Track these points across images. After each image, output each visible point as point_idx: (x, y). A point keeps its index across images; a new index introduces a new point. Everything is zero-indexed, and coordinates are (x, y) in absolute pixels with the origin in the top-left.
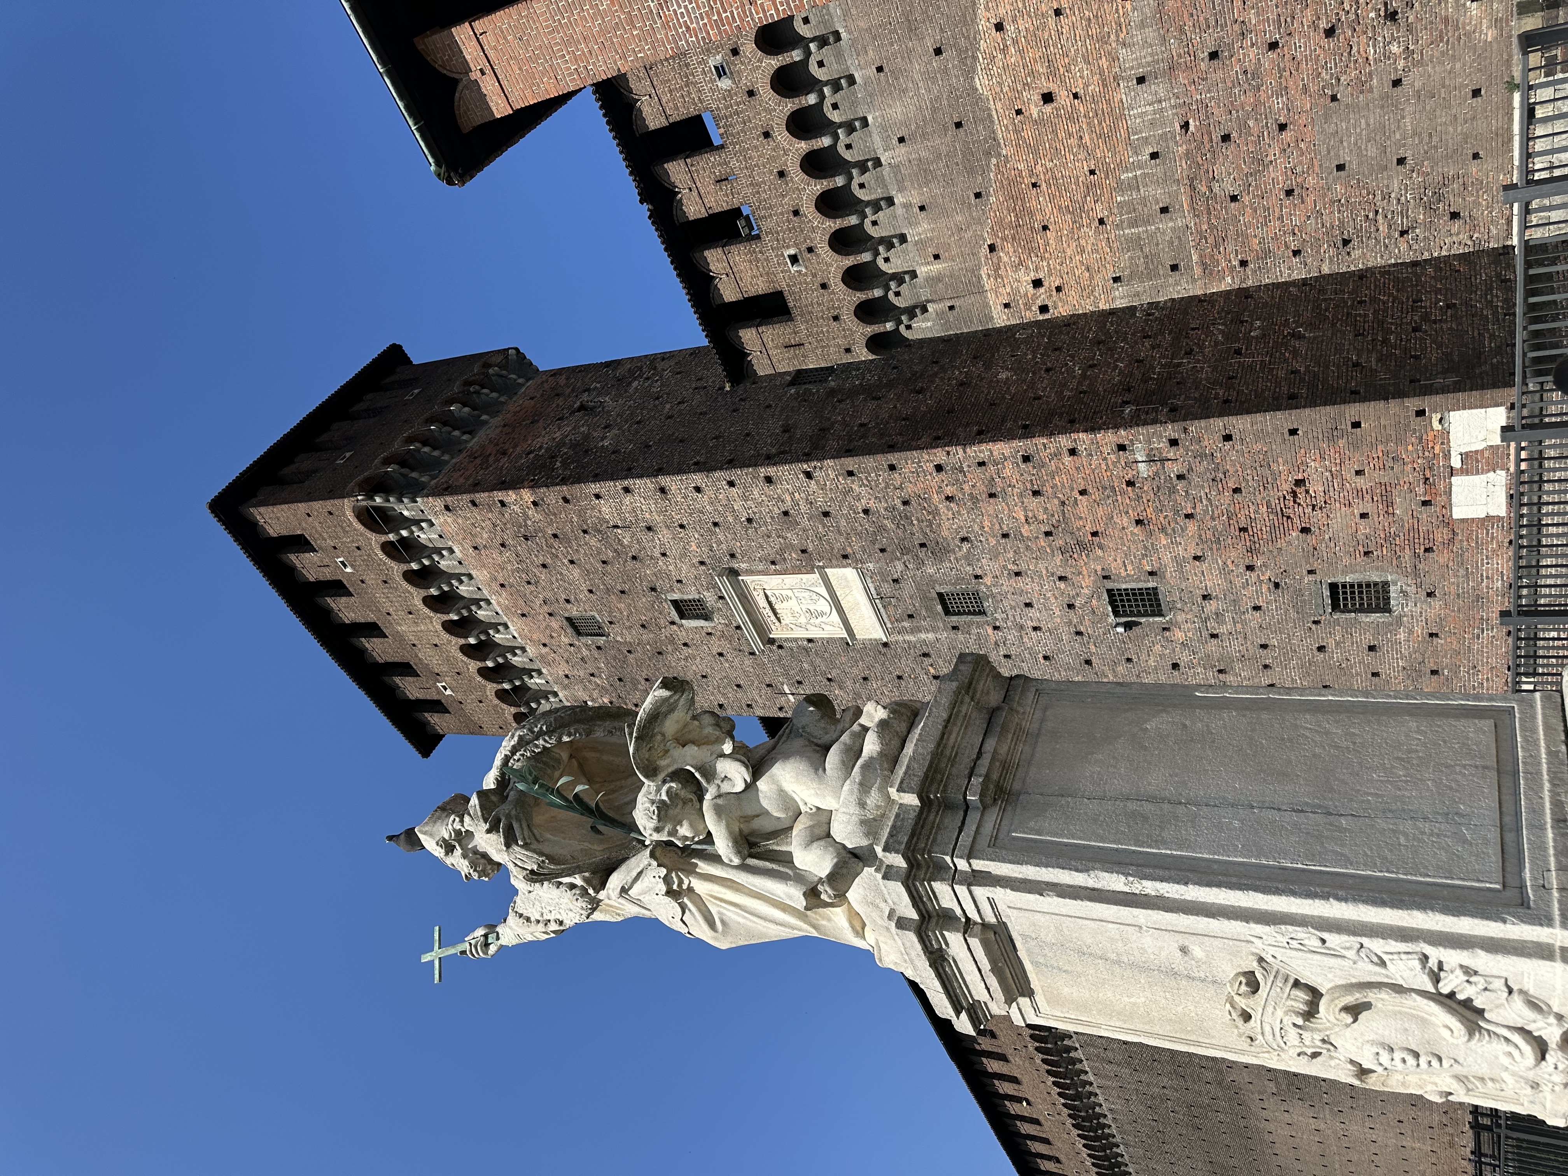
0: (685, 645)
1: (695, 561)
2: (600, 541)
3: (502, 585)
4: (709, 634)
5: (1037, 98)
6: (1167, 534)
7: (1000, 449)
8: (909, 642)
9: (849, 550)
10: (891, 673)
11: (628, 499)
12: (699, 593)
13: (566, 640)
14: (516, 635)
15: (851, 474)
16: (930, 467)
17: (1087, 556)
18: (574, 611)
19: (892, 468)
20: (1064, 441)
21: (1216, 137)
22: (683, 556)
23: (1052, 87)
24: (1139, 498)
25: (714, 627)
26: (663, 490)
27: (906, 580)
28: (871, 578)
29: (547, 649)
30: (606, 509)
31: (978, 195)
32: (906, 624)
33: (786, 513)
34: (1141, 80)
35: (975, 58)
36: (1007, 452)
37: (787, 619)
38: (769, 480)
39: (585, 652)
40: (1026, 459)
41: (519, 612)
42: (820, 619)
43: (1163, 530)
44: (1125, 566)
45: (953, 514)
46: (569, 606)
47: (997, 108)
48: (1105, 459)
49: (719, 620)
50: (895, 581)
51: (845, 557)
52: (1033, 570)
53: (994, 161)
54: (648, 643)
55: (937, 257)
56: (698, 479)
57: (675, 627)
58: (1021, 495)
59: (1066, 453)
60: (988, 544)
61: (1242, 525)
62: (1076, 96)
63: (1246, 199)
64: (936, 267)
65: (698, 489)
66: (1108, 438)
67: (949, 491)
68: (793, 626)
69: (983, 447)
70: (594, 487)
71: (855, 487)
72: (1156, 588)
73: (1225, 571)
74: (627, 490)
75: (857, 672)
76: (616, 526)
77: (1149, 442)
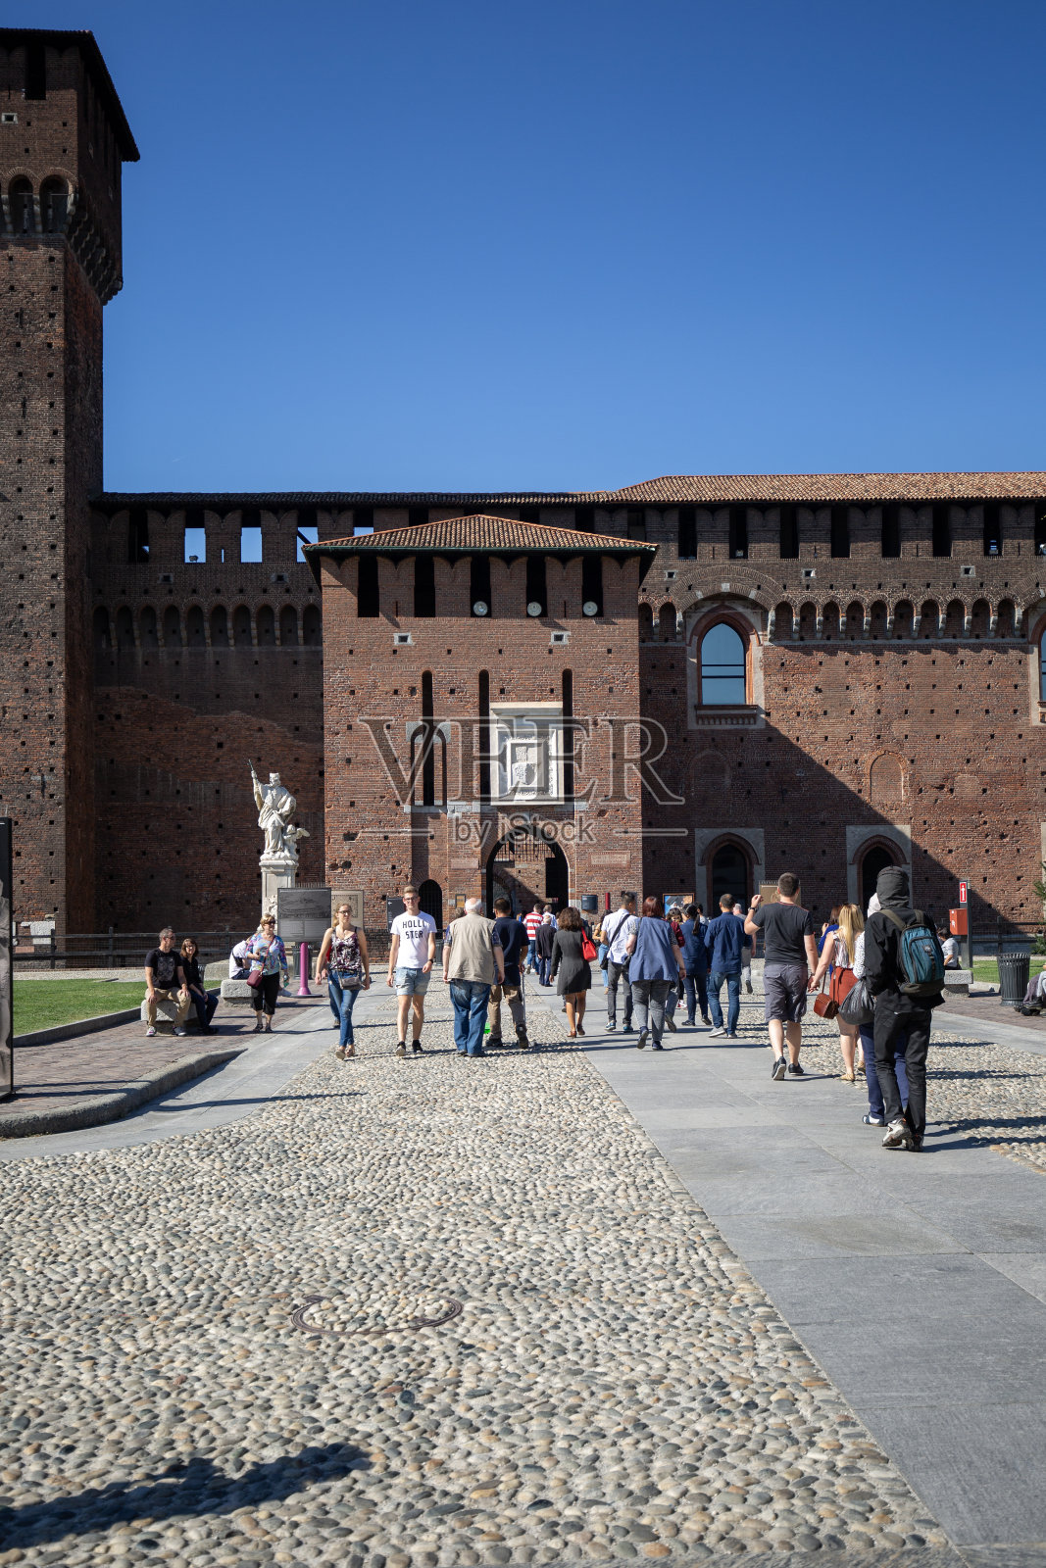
2: (11, 383)
5: (222, 739)
7: (60, 703)
11: (47, 429)
15: (53, 606)
16: (52, 658)
19: (54, 635)
20: (61, 740)
21: (181, 822)
23: (225, 749)
26: (52, 462)
30: (41, 405)
31: (177, 697)
33: (25, 548)
34: (217, 792)
35: (248, 714)
36: (58, 707)
40: (51, 717)
45: (15, 663)
47: (222, 718)
48: (46, 759)
53: (194, 710)
55: (146, 663)
56: (59, 494)
58: (25, 708)
59: (52, 740)
62: (218, 760)
63: (145, 833)
64: (140, 660)
65: (50, 490)
66: (60, 764)
67: (33, 665)
69: (63, 695)
70: (60, 406)
71: (42, 605)
74: (55, 433)
76: (24, 405)
77: (54, 784)
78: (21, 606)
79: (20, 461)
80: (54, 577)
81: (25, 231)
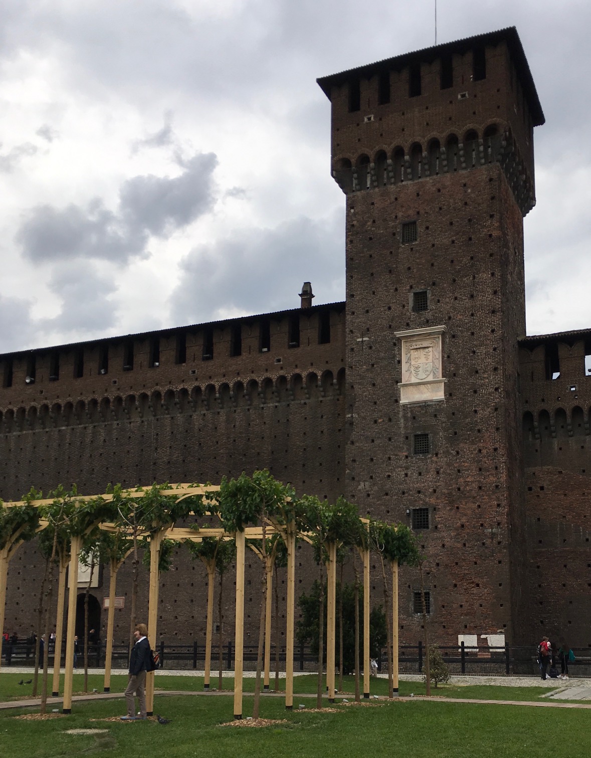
0: (396, 290)
1: (452, 315)
2: (466, 264)
3: (439, 191)
4: (404, 306)
6: (456, 536)
7: (503, 477)
8: (399, 414)
9: (455, 397)
10: (378, 399)
11: (490, 291)
12: (431, 310)
13: (400, 214)
14: (403, 183)
16: (497, 445)
17: (447, 503)
18: (420, 229)
20: (504, 503)
22: (454, 309)
24: (474, 527)
25: (408, 310)
26: (493, 312)
27: (436, 421)
28: (438, 404)
29: (393, 199)
30: (485, 276)
32: (409, 415)
33: (477, 372)
36: (502, 480)
37: (414, 354)
38: (496, 369)
39: (391, 224)
40: (497, 486)
41: (420, 193)
42: (413, 372)
43: (458, 534)
44: (440, 517)
45: (472, 451)
46: (424, 227)
48: (494, 517)
49: (413, 315)
50: (435, 416)
51: (451, 395)
52: (439, 479)
54: (397, 267)
55: (560, 449)
56: (499, 333)
57: (408, 288)
58: (479, 481)
59: (499, 503)
60: (455, 463)
61: (459, 564)
65: (493, 331)
66: (504, 519)
67: (484, 451)
68: (409, 355)
69: (505, 471)
70: (498, 274)
71: (489, 409)
72: (428, 528)
73: (437, 555)
74: (495, 292)
75: (378, 381)
76: (474, 277)
77: (500, 535)
78: (476, 411)
79: (472, 315)
80: (496, 389)
81: (474, 166)
